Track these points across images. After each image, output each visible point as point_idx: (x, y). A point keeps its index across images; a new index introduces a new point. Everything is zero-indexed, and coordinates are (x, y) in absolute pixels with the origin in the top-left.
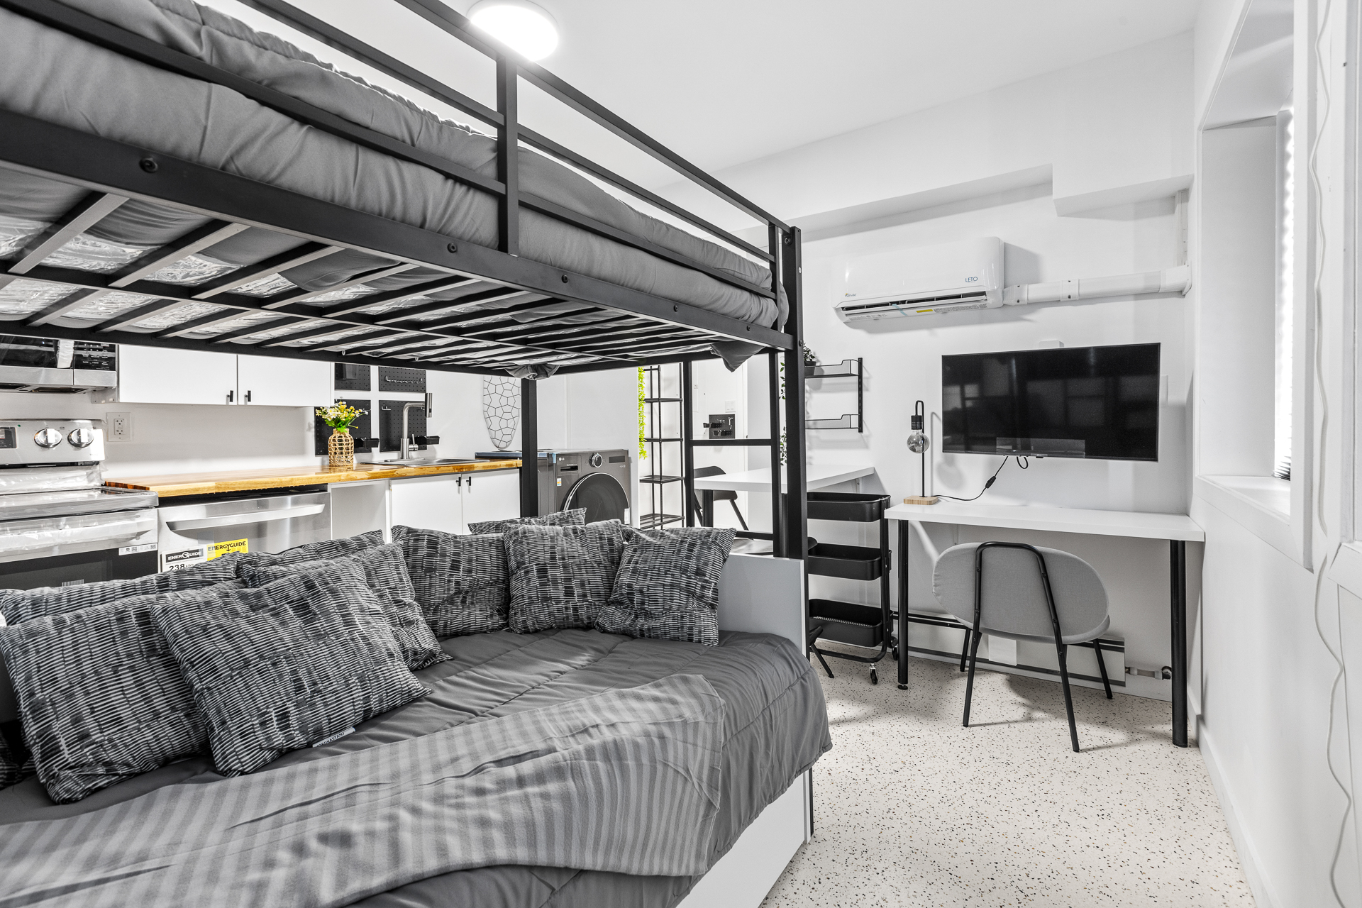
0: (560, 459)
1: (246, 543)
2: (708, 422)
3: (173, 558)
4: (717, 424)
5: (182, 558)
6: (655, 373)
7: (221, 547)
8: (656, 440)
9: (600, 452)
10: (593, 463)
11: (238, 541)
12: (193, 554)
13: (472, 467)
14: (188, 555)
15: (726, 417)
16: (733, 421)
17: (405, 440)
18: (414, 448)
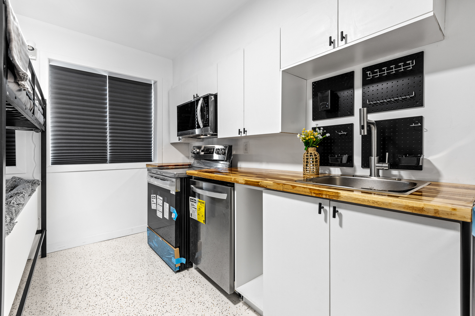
1: (205, 203)
3: (191, 200)
7: (200, 202)
11: (203, 201)
12: (195, 201)
13: (338, 195)
17: (373, 158)
18: (382, 167)
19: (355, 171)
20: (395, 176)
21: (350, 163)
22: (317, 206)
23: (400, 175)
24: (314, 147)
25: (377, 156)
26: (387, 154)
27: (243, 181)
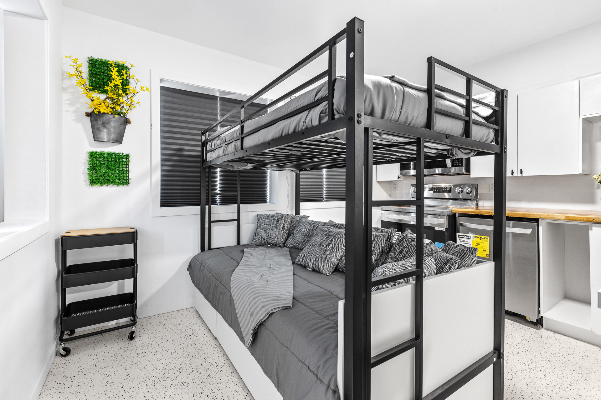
1: (488, 239)
3: (461, 236)
5: (464, 238)
7: (478, 237)
11: (485, 237)
12: (467, 237)
14: (466, 237)
27: (562, 217)
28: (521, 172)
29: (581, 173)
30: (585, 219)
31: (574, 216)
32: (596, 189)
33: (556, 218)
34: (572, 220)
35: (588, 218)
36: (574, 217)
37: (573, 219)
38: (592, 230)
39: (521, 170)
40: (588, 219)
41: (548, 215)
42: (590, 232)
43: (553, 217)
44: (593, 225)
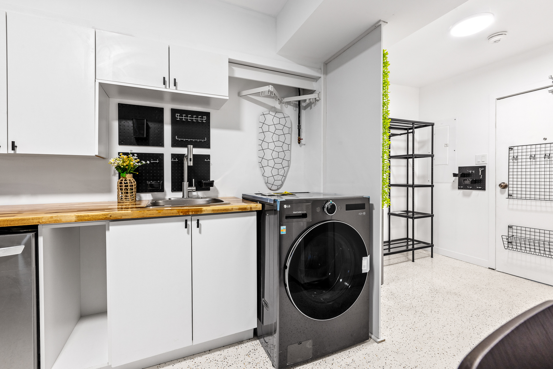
0: (285, 206)
2: (457, 173)
4: (467, 174)
6: (410, 135)
8: (410, 186)
9: (333, 200)
10: (325, 210)
13: (201, 211)
15: (476, 168)
16: (484, 172)
17: (185, 183)
18: (192, 189)
19: (165, 195)
20: (195, 196)
21: (161, 189)
22: (184, 223)
23: (198, 195)
24: (132, 173)
25: (188, 182)
26: (194, 180)
27: (72, 216)
28: (14, 147)
29: (97, 154)
30: (101, 217)
31: (88, 214)
32: (113, 175)
33: (64, 220)
34: (86, 220)
35: (105, 215)
36: (88, 216)
37: (86, 218)
38: (109, 230)
39: (13, 143)
40: (105, 217)
41: (52, 217)
42: (107, 233)
43: (58, 219)
44: (111, 223)
